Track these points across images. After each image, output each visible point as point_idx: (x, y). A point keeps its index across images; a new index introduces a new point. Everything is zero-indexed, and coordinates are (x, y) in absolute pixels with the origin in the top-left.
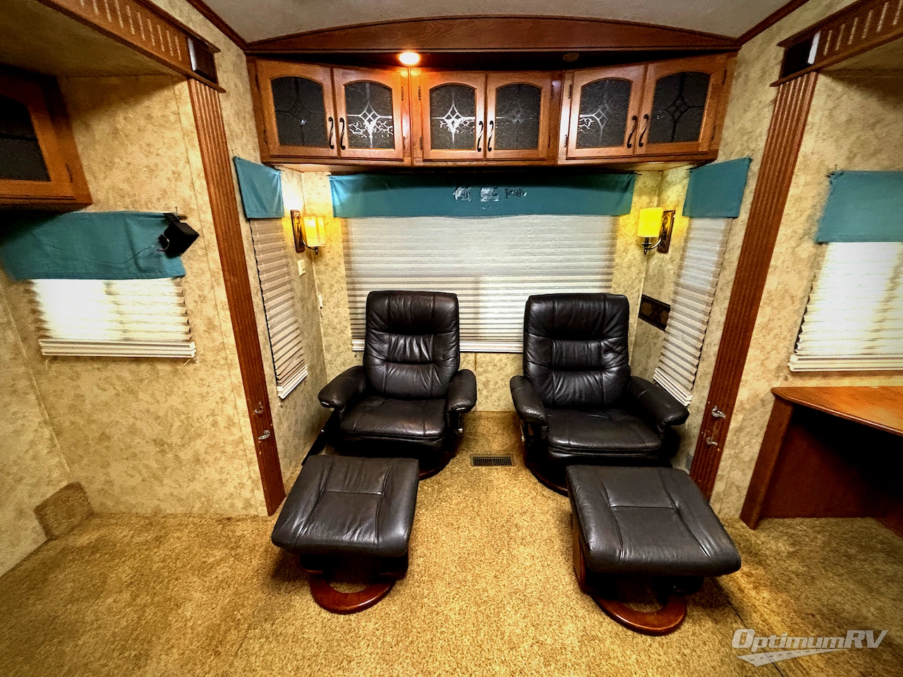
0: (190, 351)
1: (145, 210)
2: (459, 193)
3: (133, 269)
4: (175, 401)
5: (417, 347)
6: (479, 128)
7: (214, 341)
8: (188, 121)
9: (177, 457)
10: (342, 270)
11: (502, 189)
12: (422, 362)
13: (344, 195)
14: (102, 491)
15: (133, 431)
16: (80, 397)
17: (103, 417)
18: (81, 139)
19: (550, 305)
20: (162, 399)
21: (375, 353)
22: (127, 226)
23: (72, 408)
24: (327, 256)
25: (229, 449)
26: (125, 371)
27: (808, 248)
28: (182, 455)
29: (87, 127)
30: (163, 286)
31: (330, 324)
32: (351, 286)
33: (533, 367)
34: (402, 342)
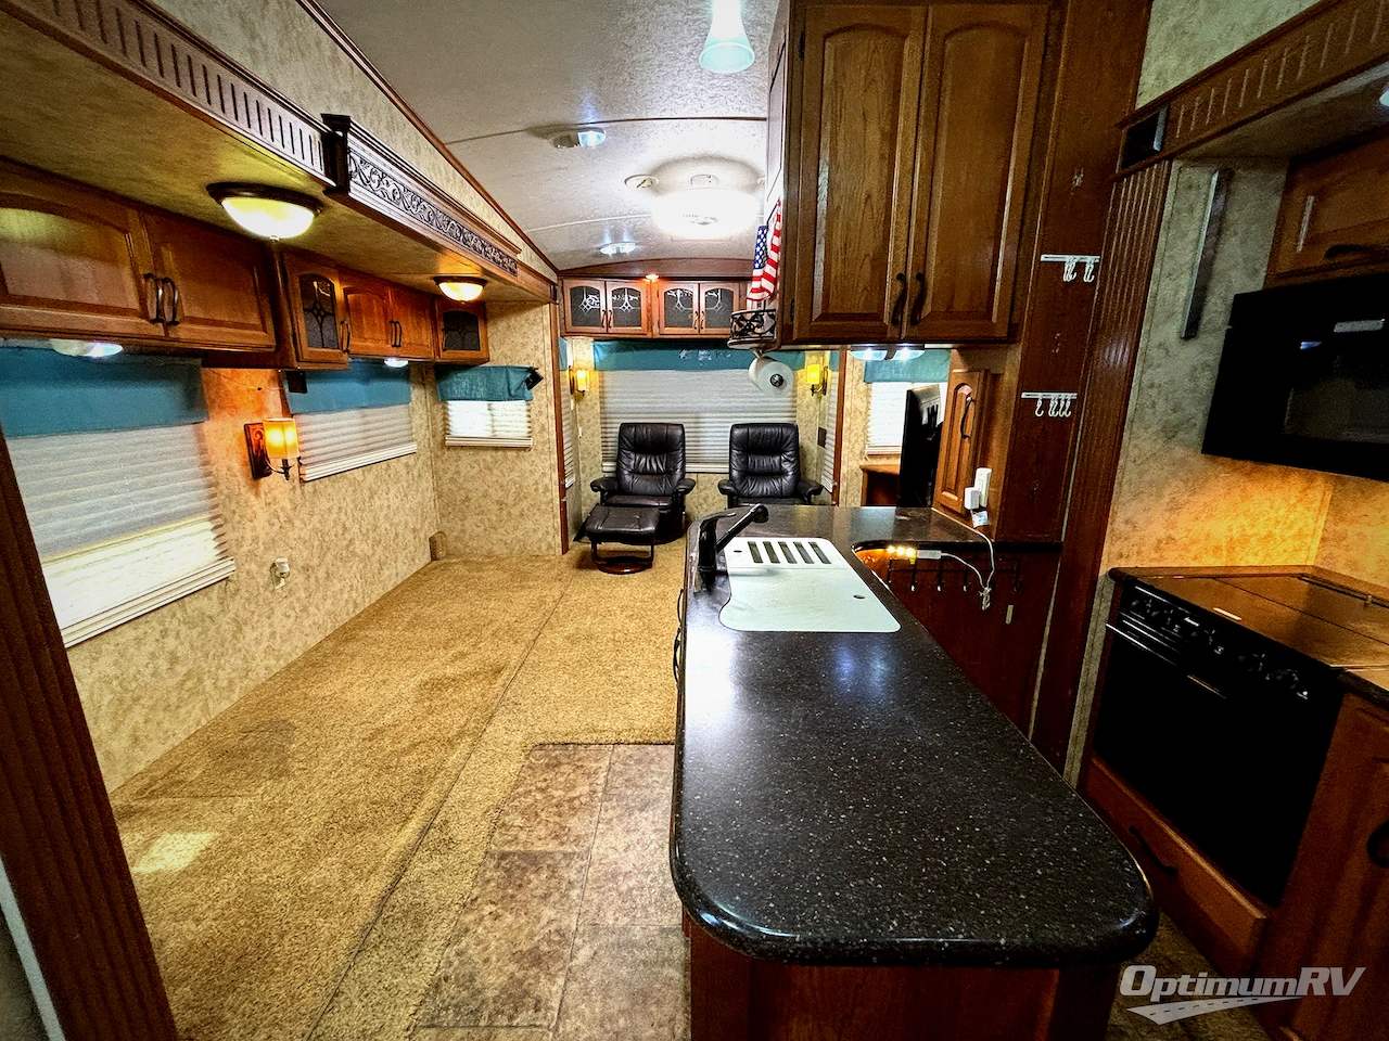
0: (530, 443)
1: (517, 365)
2: (683, 354)
3: (507, 395)
4: (515, 475)
5: (656, 465)
6: (695, 315)
7: (543, 437)
8: (546, 322)
9: (509, 513)
10: (598, 408)
11: (713, 352)
12: (659, 473)
13: (602, 355)
14: (457, 538)
15: (486, 495)
16: (458, 473)
17: (469, 486)
18: (491, 329)
19: (745, 430)
20: (506, 474)
21: (624, 466)
22: (507, 371)
23: (452, 480)
24: (587, 397)
25: (543, 507)
26: (488, 456)
27: (862, 386)
28: (512, 511)
29: (495, 324)
30: (519, 406)
31: (586, 449)
32: (603, 421)
33: (735, 473)
34: (643, 460)
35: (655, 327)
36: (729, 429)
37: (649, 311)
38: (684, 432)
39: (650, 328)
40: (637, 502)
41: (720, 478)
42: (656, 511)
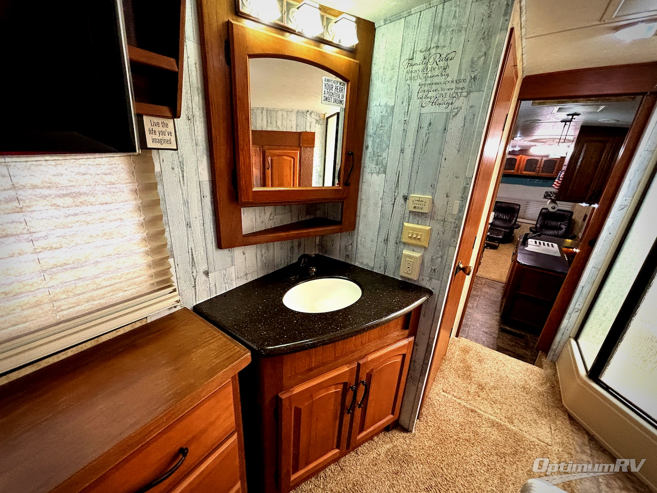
5: (505, 217)
12: (507, 220)
33: (538, 225)
34: (500, 215)
35: (519, 171)
36: (540, 209)
37: (519, 165)
38: (519, 209)
39: (517, 171)
40: (497, 228)
41: (531, 226)
42: (503, 232)
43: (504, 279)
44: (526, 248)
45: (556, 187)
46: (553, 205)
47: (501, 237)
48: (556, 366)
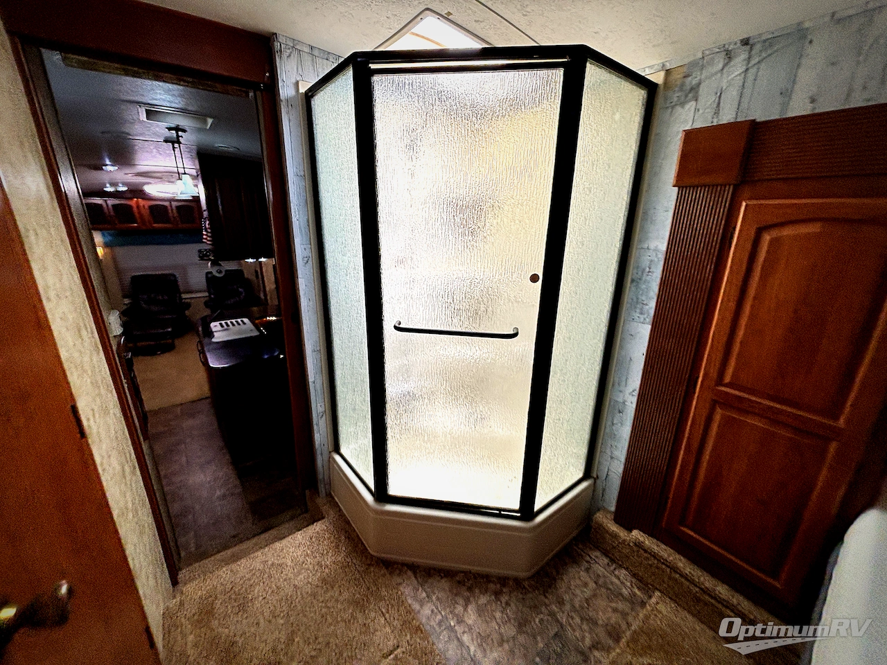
33: (212, 297)
36: (204, 275)
38: (176, 280)
39: (144, 224)
43: (206, 390)
44: (214, 340)
45: (208, 242)
46: (216, 268)
47: (169, 330)
48: (334, 499)
